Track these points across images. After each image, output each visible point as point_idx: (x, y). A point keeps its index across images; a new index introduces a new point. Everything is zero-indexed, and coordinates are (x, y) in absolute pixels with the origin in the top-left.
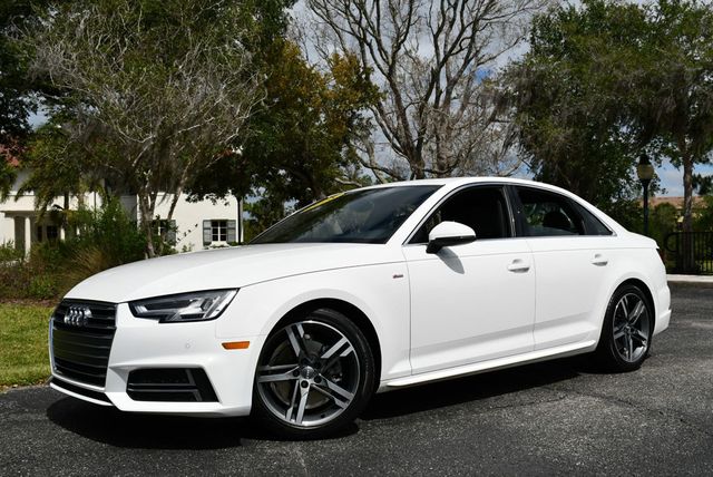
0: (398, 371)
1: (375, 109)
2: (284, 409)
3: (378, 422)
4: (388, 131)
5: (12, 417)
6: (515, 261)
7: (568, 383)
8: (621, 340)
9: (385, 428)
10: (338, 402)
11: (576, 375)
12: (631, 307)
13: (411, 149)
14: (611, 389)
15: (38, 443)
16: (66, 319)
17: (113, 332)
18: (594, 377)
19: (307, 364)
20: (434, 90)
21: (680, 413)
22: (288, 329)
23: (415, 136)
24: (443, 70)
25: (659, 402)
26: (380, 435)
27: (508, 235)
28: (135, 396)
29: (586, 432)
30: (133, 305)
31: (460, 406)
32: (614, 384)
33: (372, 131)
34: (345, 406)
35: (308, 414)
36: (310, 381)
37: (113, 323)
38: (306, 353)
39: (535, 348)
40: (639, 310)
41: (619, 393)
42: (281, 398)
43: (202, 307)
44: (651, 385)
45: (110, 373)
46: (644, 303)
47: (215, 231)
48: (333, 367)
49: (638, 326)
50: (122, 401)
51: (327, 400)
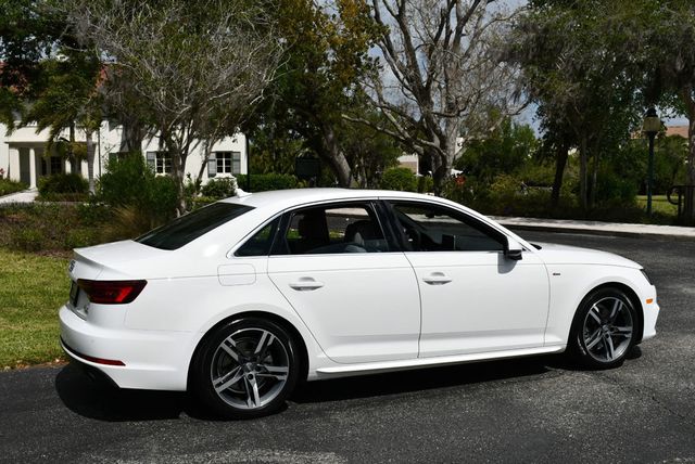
1: (383, 45)
20: (444, 29)
23: (424, 78)
24: (454, 9)
33: (380, 71)
47: (220, 163)
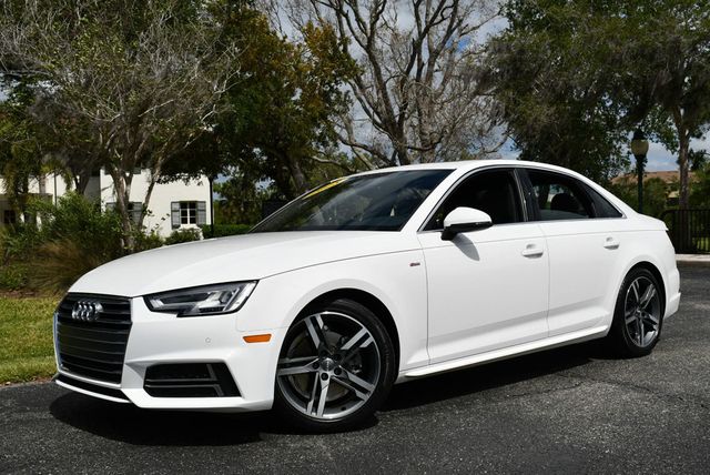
0: (417, 361)
1: (353, 82)
2: (304, 402)
3: (397, 413)
4: (368, 106)
5: (15, 416)
6: (529, 246)
7: (580, 369)
8: (632, 325)
9: (405, 419)
10: (359, 394)
11: (588, 361)
12: (642, 291)
13: (393, 124)
14: (626, 375)
15: (51, 443)
16: (74, 313)
17: (128, 327)
18: (608, 364)
19: (327, 355)
20: (416, 62)
21: (699, 398)
22: (308, 320)
23: (396, 111)
24: (425, 40)
25: (676, 387)
26: (401, 426)
27: (520, 220)
28: (153, 392)
29: (608, 420)
30: (147, 298)
31: (476, 395)
32: (627, 369)
33: (350, 105)
34: (366, 397)
35: (329, 406)
36: (330, 373)
37: (128, 317)
38: (325, 344)
39: (549, 335)
40: (650, 293)
41: (635, 380)
42: (299, 391)
43: (220, 299)
44: (665, 370)
45: (126, 370)
46: (655, 287)
47: (184, 213)
48: (352, 358)
49: (649, 310)
50: (140, 398)
51: (346, 392)
